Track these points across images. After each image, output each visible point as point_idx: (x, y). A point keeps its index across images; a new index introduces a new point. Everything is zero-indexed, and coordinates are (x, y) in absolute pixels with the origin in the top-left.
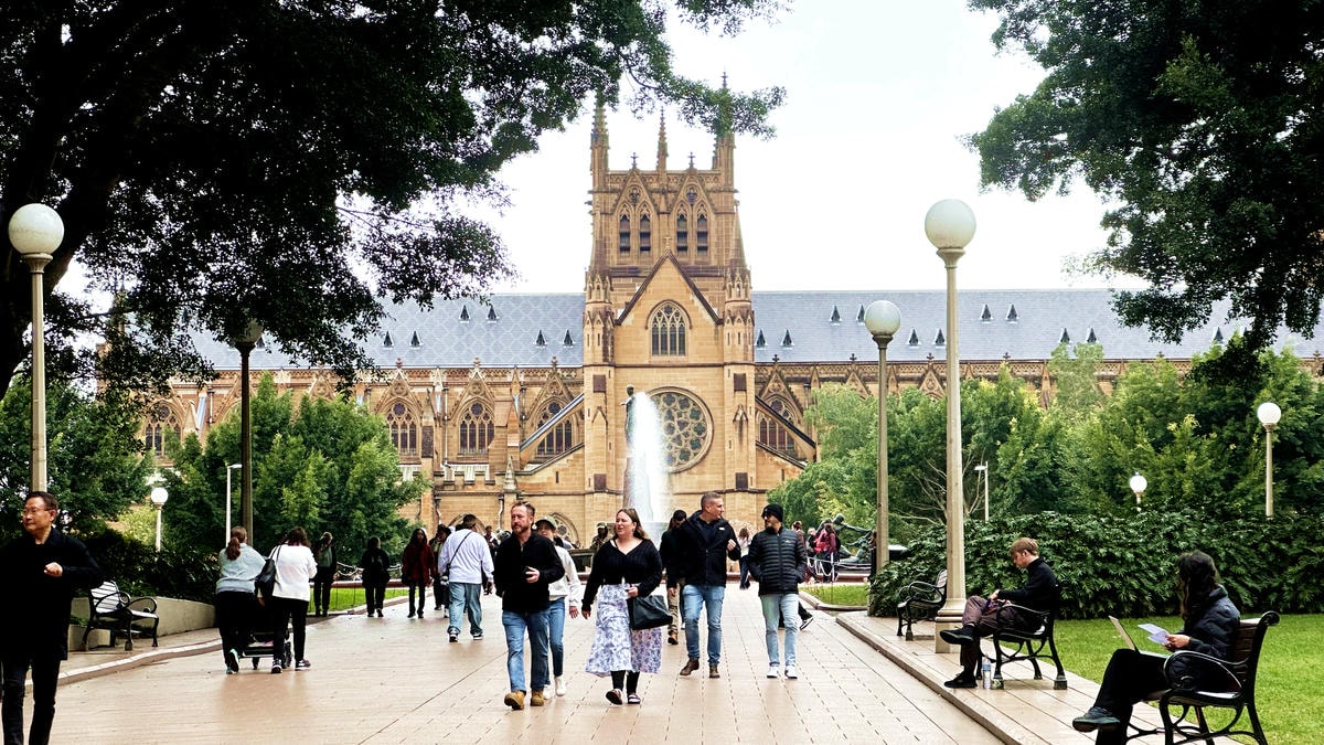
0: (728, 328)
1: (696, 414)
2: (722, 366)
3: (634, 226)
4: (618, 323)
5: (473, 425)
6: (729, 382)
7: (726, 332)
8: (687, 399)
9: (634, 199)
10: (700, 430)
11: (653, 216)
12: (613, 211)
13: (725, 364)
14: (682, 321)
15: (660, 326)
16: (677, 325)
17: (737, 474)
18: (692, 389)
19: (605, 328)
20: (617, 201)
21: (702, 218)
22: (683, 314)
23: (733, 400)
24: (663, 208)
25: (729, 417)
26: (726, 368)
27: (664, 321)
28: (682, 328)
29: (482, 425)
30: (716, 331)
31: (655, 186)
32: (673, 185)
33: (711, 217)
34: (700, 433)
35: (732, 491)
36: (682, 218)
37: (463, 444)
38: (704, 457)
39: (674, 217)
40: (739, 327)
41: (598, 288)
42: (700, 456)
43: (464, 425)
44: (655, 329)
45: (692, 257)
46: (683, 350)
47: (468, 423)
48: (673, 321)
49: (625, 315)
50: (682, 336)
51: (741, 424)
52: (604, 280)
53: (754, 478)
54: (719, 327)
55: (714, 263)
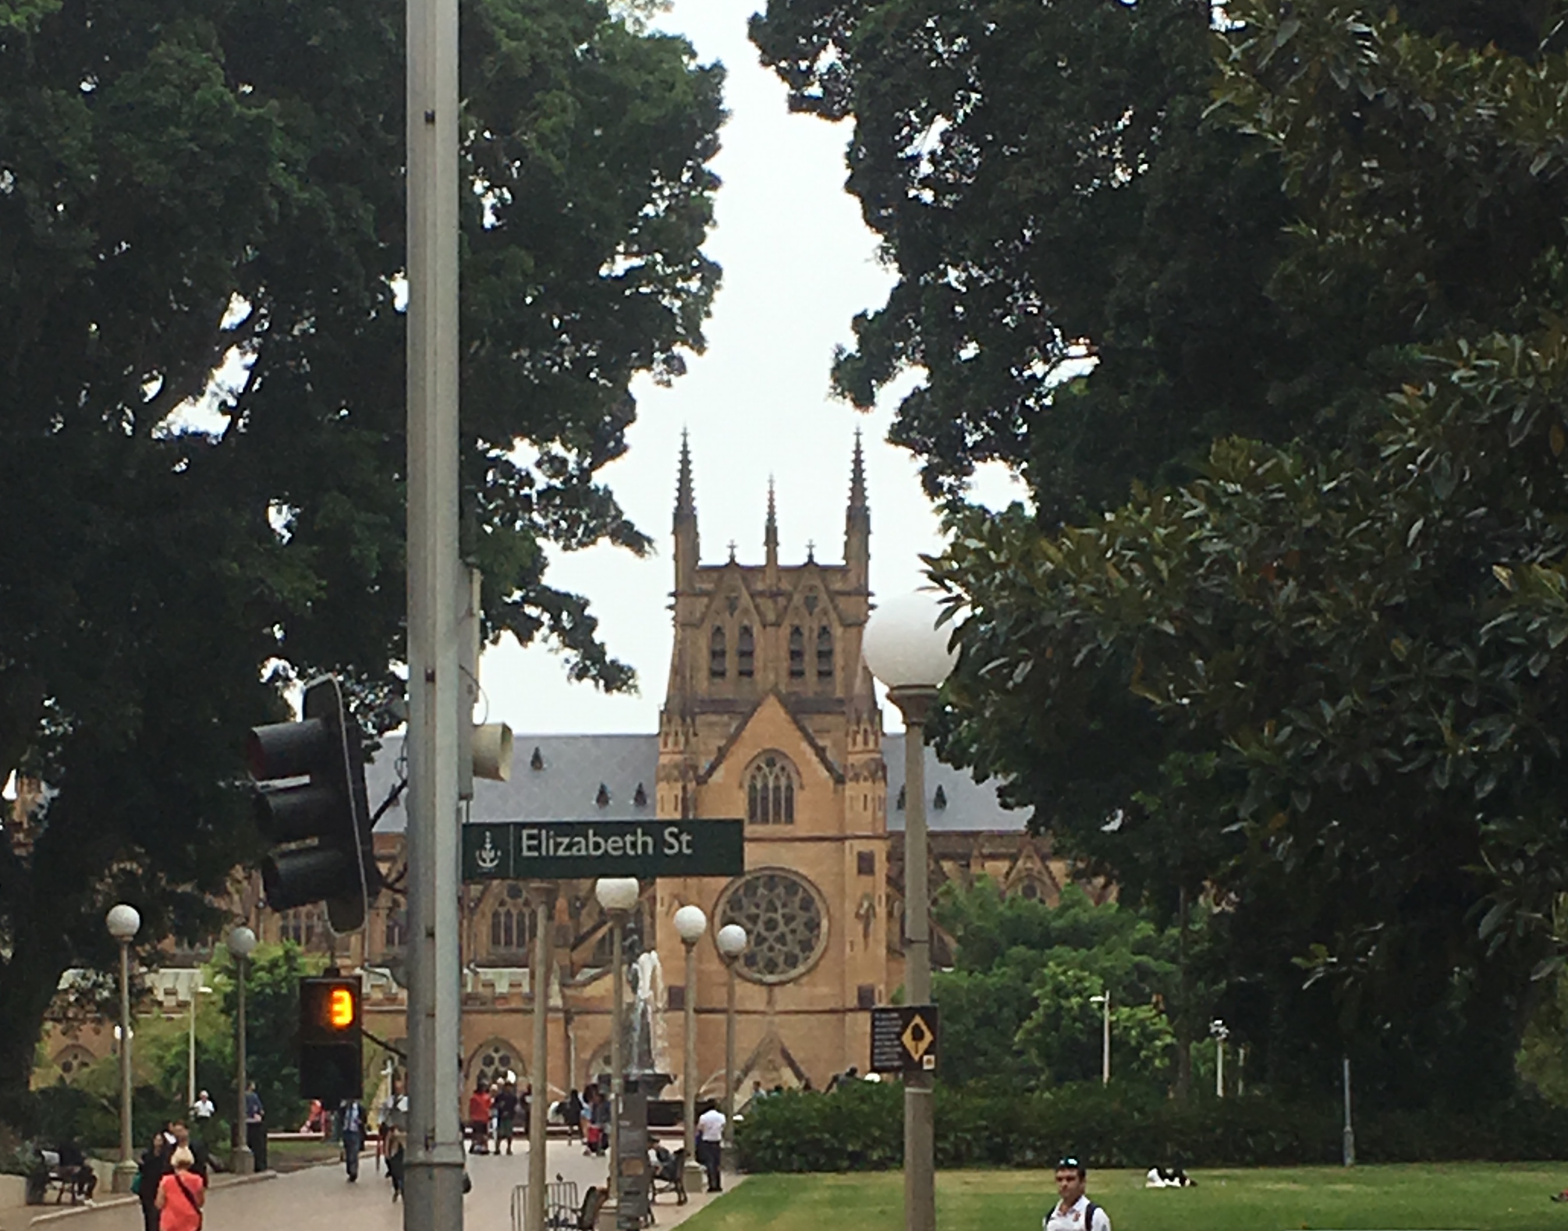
0: (850, 789)
1: (807, 904)
2: (842, 839)
3: (731, 642)
4: (702, 781)
5: (508, 914)
6: (851, 863)
7: (848, 793)
8: (794, 883)
9: (732, 605)
10: (813, 926)
11: (756, 629)
12: (702, 620)
13: (846, 838)
14: (789, 777)
15: (759, 785)
16: (783, 782)
17: (860, 989)
18: (802, 871)
19: (684, 788)
20: (708, 607)
21: (824, 631)
22: (790, 768)
23: (856, 885)
24: (771, 617)
25: (850, 908)
26: (847, 843)
27: (765, 777)
28: (789, 788)
29: (521, 915)
30: (835, 791)
31: (760, 586)
32: (785, 585)
33: (838, 631)
34: (811, 931)
35: (851, 1010)
36: (797, 631)
37: (496, 941)
38: (816, 964)
39: (785, 630)
40: (866, 786)
41: (676, 734)
42: (811, 962)
43: (496, 915)
44: (753, 788)
45: (810, 686)
46: (790, 819)
47: (502, 910)
48: (777, 777)
49: (713, 768)
50: (790, 800)
51: (866, 918)
52: (684, 720)
53: (884, 992)
54: (840, 787)
55: (839, 694)
